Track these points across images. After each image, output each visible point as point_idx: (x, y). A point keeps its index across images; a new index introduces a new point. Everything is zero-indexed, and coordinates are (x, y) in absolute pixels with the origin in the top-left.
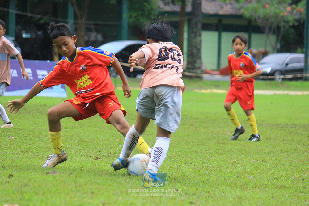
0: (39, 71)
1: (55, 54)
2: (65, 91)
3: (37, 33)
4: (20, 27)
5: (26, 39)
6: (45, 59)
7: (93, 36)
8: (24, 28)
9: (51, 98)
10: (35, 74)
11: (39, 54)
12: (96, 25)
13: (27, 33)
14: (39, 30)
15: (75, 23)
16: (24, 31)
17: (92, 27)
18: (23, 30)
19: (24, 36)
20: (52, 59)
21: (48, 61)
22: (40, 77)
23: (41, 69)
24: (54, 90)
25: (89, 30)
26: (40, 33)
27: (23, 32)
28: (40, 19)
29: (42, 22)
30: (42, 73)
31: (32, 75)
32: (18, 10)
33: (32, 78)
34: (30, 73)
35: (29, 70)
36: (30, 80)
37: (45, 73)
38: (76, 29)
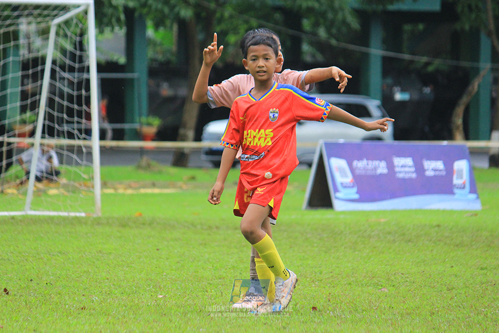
0: (428, 161)
1: (458, 128)
2: (478, 198)
3: (421, 91)
4: (389, 81)
5: (402, 103)
8: (397, 83)
10: (420, 169)
11: (427, 129)
13: (403, 90)
14: (426, 85)
15: (493, 70)
16: (399, 88)
18: (397, 86)
19: (399, 96)
20: (450, 137)
21: (445, 142)
22: (428, 173)
23: (430, 158)
24: (456, 197)
26: (427, 90)
27: (396, 89)
28: (427, 64)
29: (430, 69)
30: (433, 166)
31: (413, 169)
32: (387, 50)
33: (414, 176)
34: (410, 167)
35: (409, 161)
36: (410, 179)
37: (440, 165)
38: (495, 81)
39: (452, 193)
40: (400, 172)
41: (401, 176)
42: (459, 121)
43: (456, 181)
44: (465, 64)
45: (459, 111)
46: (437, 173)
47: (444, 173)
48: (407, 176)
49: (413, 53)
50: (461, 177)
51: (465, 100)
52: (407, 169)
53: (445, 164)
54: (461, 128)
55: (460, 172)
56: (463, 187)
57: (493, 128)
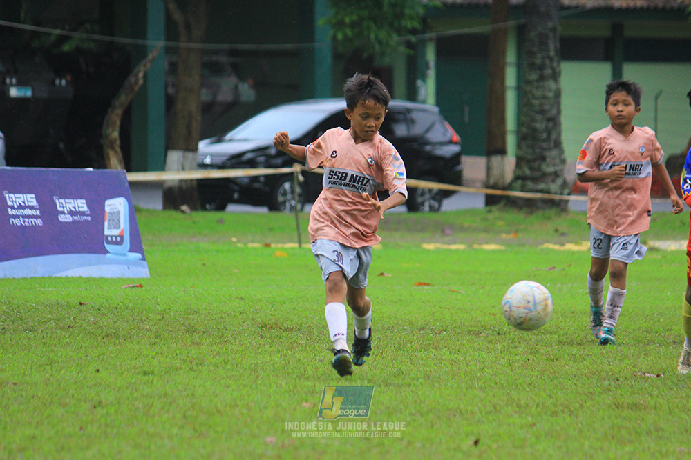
1: (112, 145)
7: (228, 88)
8: (13, 71)
9: (99, 282)
12: (232, 53)
13: (21, 84)
16: (14, 80)
17: (223, 59)
18: (12, 77)
19: (15, 92)
21: (90, 170)
24: (109, 257)
28: (62, 39)
29: (66, 47)
31: (37, 212)
34: (32, 208)
36: (33, 228)
38: (173, 68)
39: (103, 251)
40: (15, 217)
42: (114, 133)
43: (109, 231)
44: (123, 40)
45: (115, 116)
51: (123, 99)
52: (26, 212)
53: (89, 204)
54: (118, 145)
56: (119, 241)
57: (169, 146)
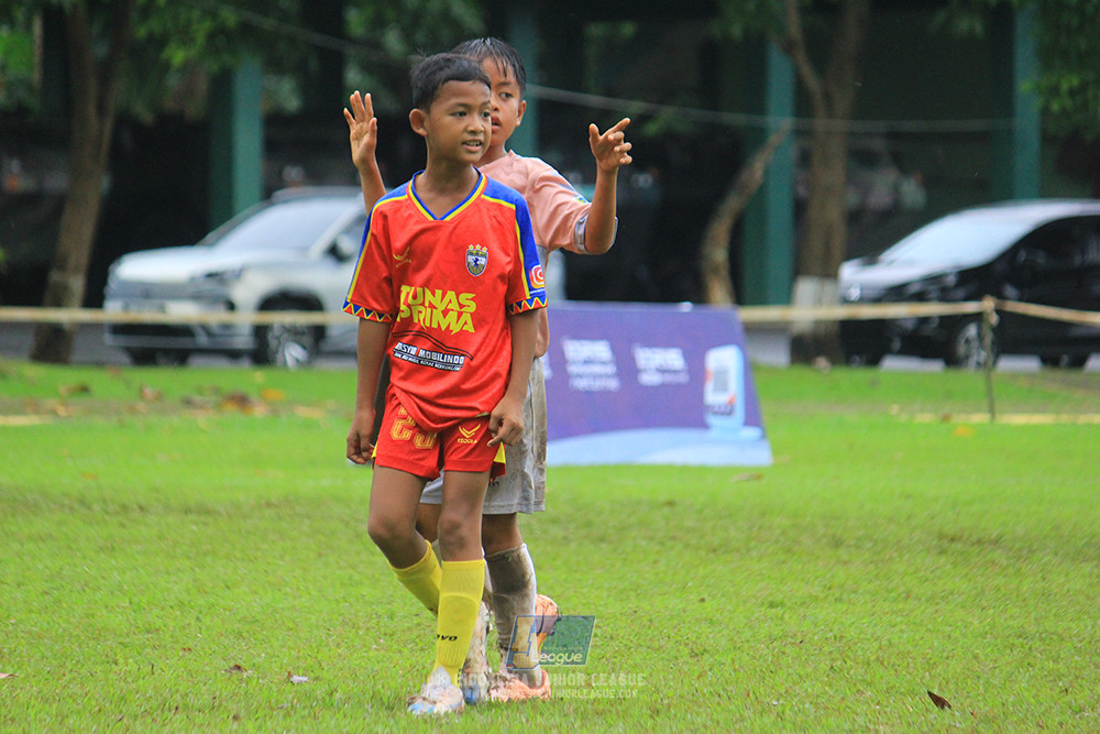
0: (647, 350)
1: (716, 271)
2: (764, 436)
6: (670, 295)
7: (884, 187)
8: (574, 163)
9: (700, 471)
10: (626, 367)
11: (644, 273)
12: (893, 136)
13: (587, 181)
14: (639, 167)
15: (799, 133)
17: (878, 145)
18: (572, 170)
20: (699, 296)
21: (686, 307)
22: (649, 378)
23: (652, 342)
24: (713, 434)
25: (863, 159)
26: (645, 180)
28: (644, 118)
29: (651, 128)
30: (659, 362)
31: (611, 369)
32: (549, 84)
33: (613, 384)
34: (604, 363)
35: (601, 350)
36: (605, 393)
37: (673, 358)
38: (805, 159)
39: (702, 425)
40: (580, 376)
41: (581, 384)
42: (718, 254)
43: (713, 397)
44: (734, 118)
45: (720, 230)
46: (669, 378)
47: (683, 378)
48: (598, 385)
49: (609, 92)
50: (722, 386)
51: (732, 204)
52: (597, 369)
53: (686, 356)
54: (724, 272)
55: (722, 375)
56: (728, 411)
57: (798, 270)
